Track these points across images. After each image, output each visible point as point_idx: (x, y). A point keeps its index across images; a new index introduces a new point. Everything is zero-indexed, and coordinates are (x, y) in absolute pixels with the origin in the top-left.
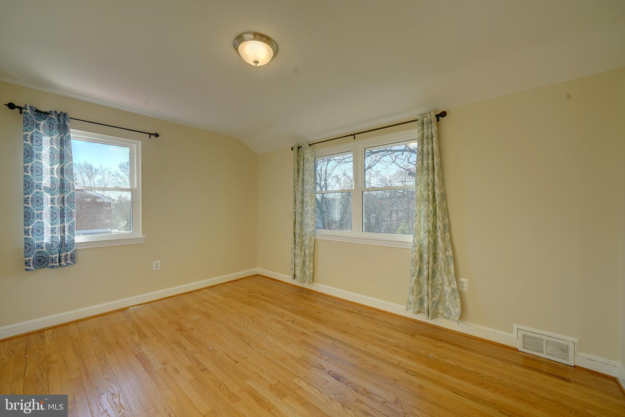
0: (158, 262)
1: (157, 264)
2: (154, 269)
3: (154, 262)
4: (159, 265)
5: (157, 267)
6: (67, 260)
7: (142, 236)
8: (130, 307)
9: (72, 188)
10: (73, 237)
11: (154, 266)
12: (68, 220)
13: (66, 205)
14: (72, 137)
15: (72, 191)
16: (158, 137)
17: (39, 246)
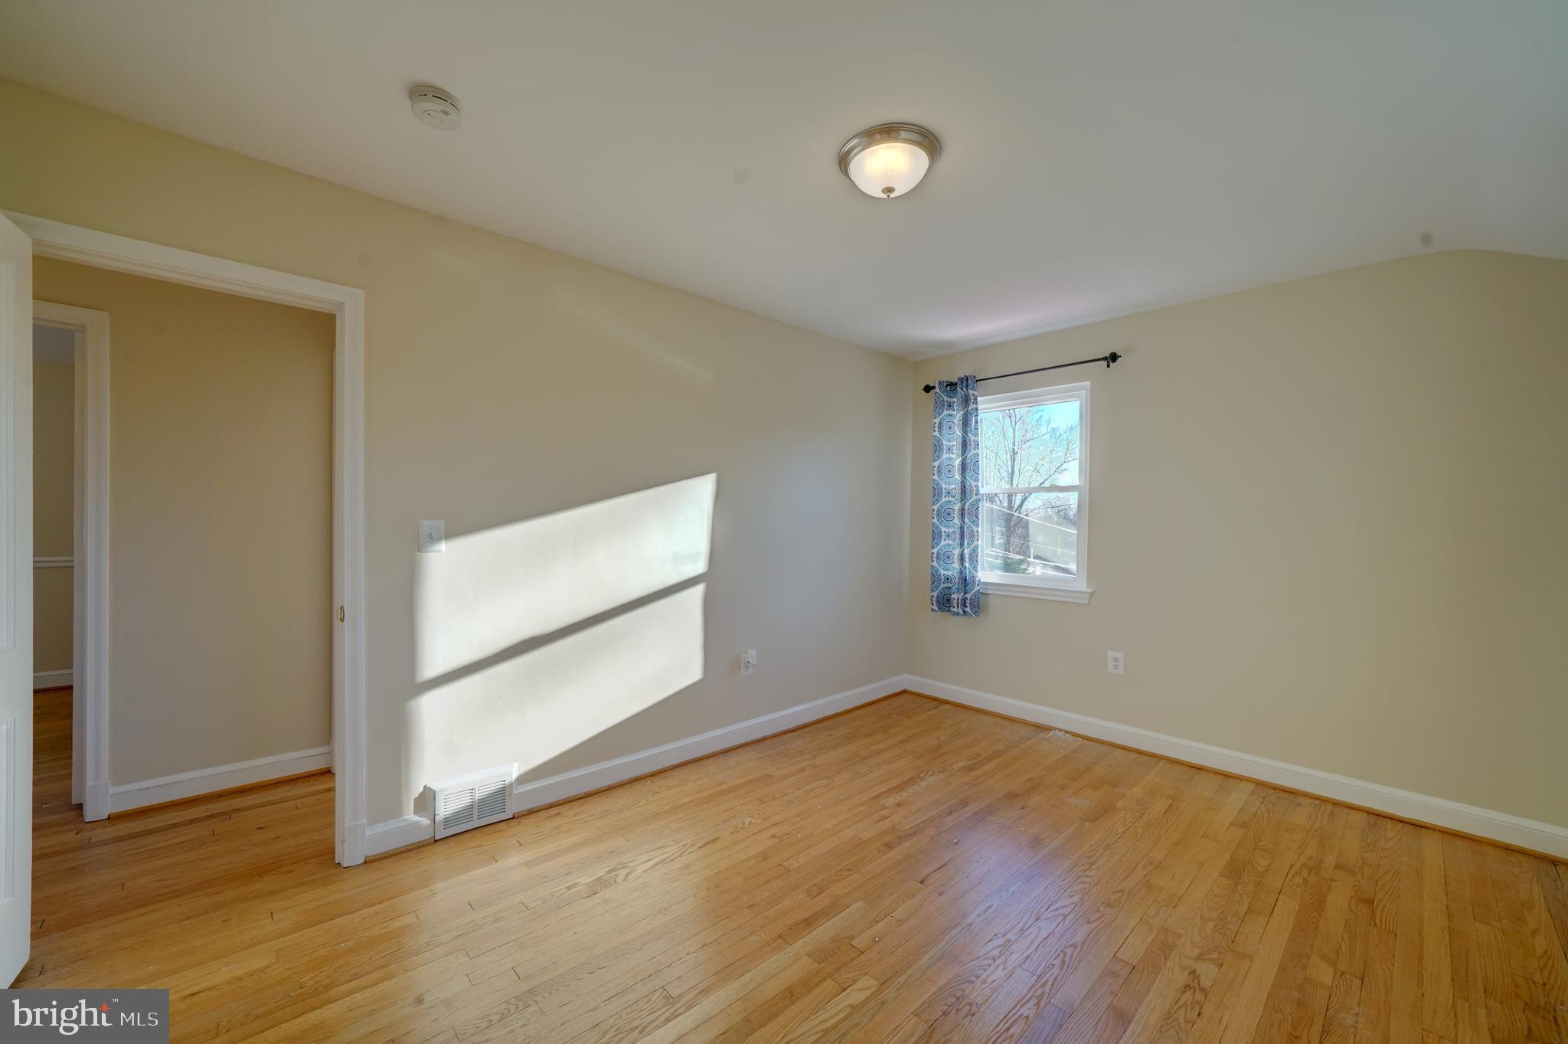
0: (1120, 655)
1: (1116, 660)
2: (1110, 668)
3: (1111, 654)
4: (1121, 664)
5: (1116, 667)
6: (966, 607)
7: (1087, 588)
8: (1056, 729)
9: (975, 492)
10: (974, 572)
11: (1110, 664)
12: (968, 544)
13: (966, 520)
14: (981, 410)
15: (974, 497)
16: (1118, 360)
17: (948, 579)
